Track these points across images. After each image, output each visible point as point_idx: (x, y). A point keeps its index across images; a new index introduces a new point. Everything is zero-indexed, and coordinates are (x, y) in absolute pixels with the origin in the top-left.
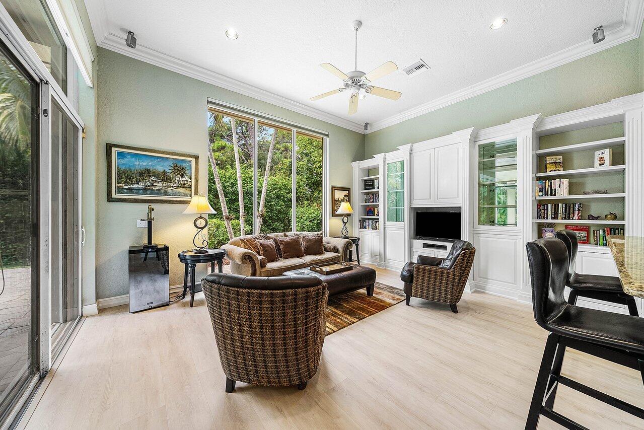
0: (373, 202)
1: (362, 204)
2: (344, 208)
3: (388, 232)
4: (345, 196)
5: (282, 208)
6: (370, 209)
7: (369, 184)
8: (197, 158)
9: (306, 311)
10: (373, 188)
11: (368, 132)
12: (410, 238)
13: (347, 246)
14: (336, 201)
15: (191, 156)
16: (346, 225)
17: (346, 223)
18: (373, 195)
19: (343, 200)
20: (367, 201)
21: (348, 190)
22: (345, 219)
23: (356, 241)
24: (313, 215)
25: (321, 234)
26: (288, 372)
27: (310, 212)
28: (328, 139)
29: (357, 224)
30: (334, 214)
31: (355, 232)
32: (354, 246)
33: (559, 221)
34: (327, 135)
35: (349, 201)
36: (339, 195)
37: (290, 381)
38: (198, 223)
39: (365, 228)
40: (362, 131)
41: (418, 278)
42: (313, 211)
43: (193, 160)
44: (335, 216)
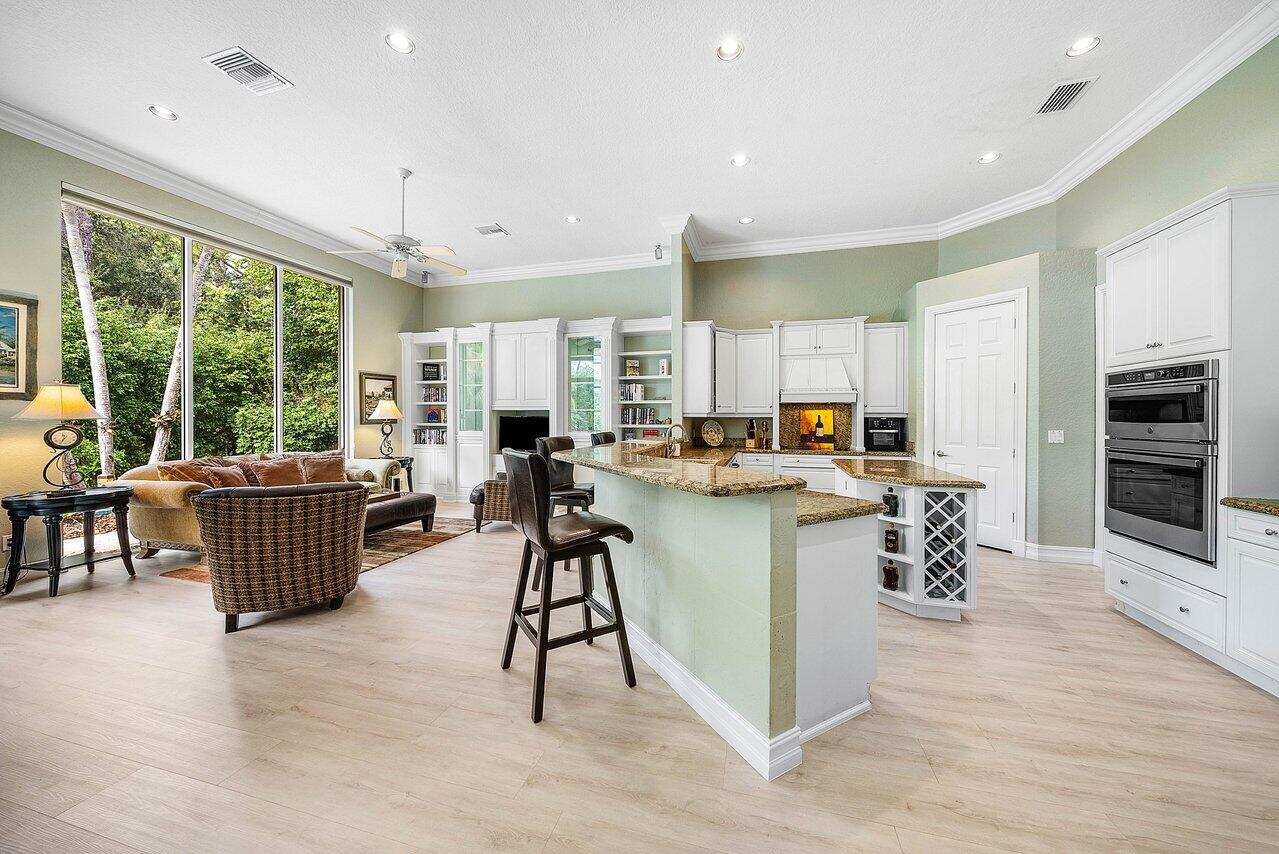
0: (437, 400)
1: (419, 403)
2: (384, 409)
3: (462, 445)
4: (386, 389)
5: (209, 406)
6: (433, 412)
7: (431, 372)
8: (32, 305)
9: (346, 514)
10: (438, 378)
11: (430, 284)
12: (492, 453)
13: (391, 471)
14: (369, 397)
15: (17, 300)
16: (390, 438)
17: (388, 435)
18: (437, 389)
19: (382, 396)
20: (427, 398)
21: (393, 379)
22: (387, 429)
23: (406, 463)
24: (304, 422)
25: (340, 454)
26: (322, 583)
27: (295, 415)
28: (351, 290)
29: (408, 436)
30: (364, 420)
31: (405, 448)
32: (404, 471)
33: (637, 426)
34: (350, 283)
35: (394, 398)
36: (374, 387)
37: (324, 595)
38: (57, 437)
39: (424, 442)
40: (417, 282)
41: (489, 496)
42: (303, 413)
43: (23, 309)
44: (365, 423)
